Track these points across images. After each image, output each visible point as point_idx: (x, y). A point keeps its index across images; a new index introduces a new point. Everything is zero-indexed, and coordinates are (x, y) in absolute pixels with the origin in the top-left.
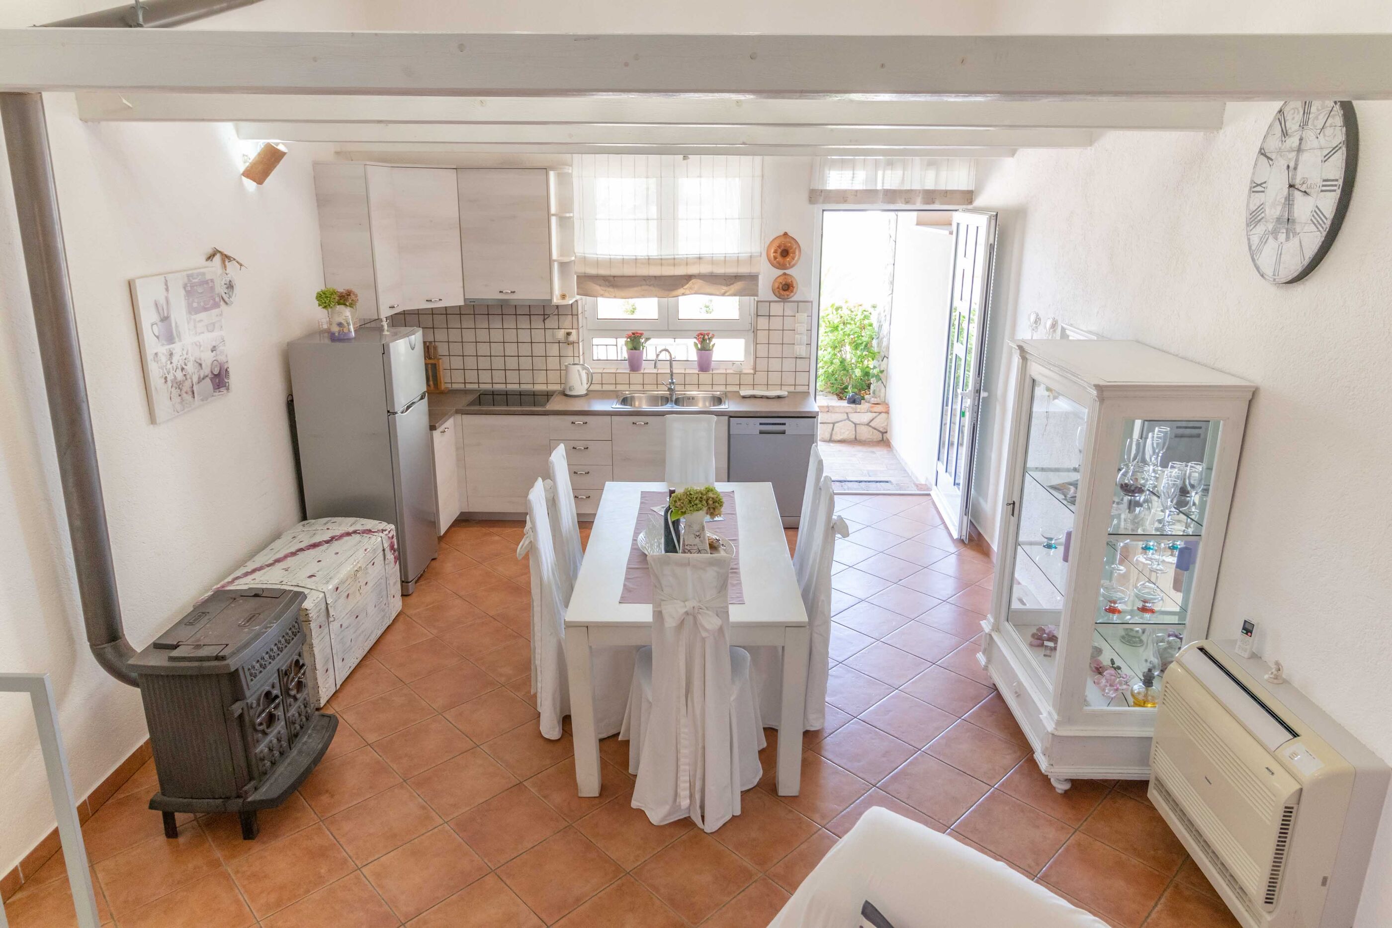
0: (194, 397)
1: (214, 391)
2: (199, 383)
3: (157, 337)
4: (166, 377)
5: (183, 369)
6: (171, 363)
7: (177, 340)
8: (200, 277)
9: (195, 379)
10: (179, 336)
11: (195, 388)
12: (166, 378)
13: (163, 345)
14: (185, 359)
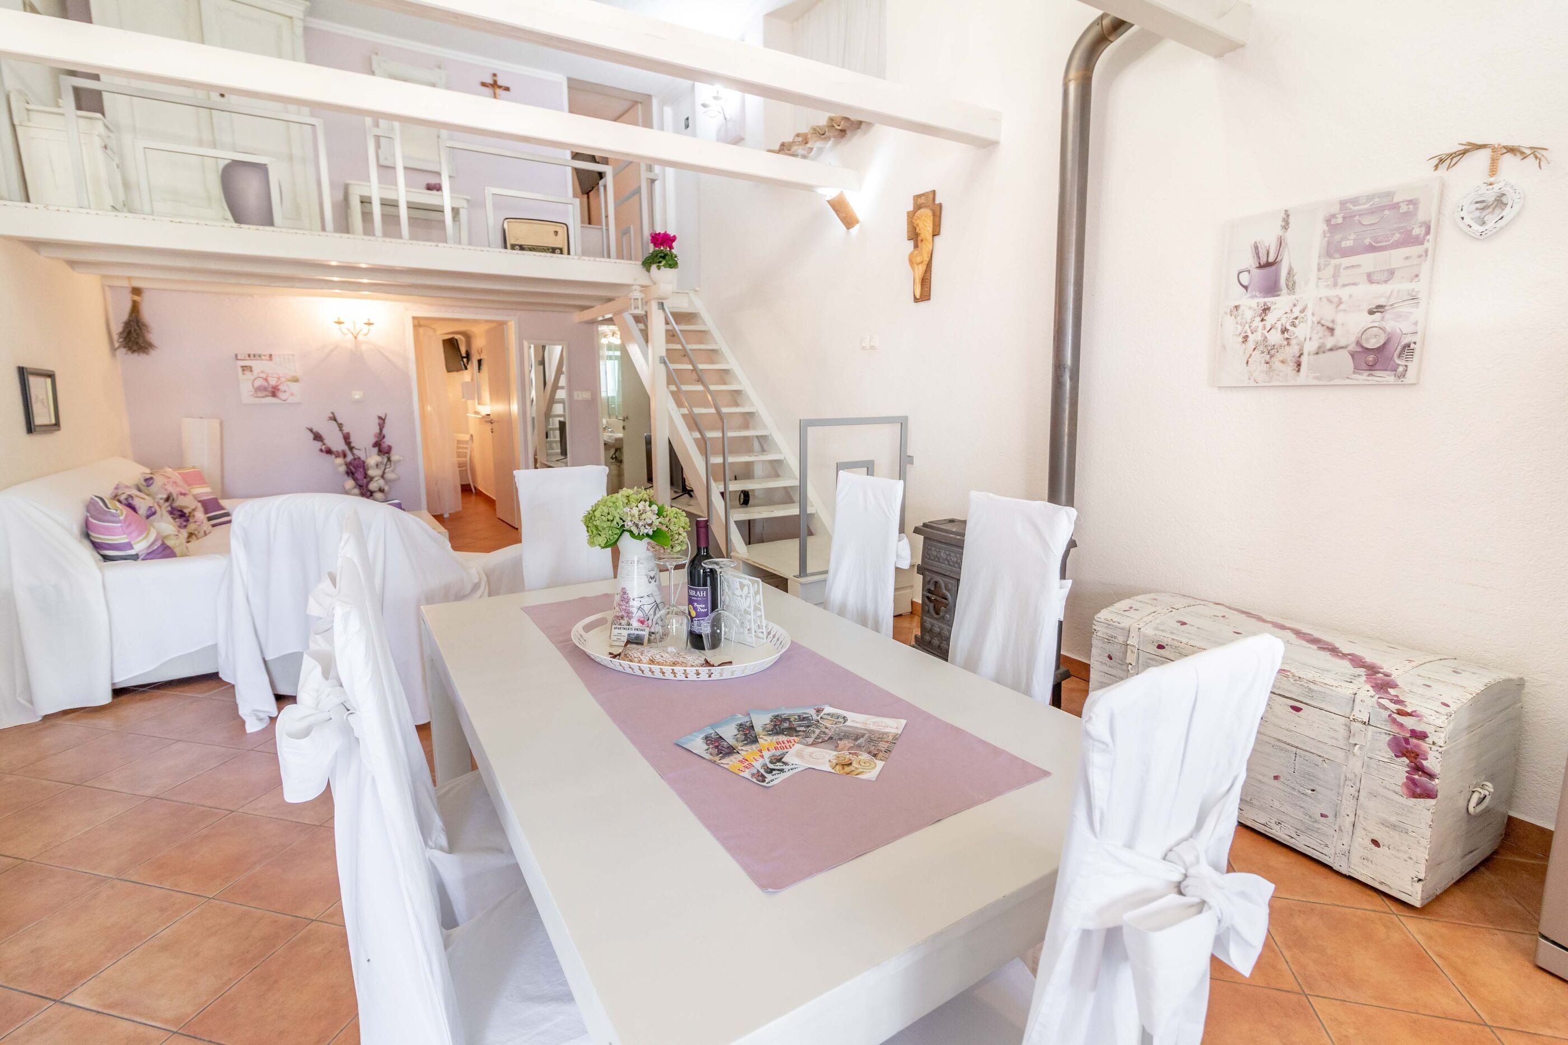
0: (1299, 371)
1: (1354, 373)
2: (1317, 353)
3: (1246, 288)
4: (1247, 336)
5: (1284, 331)
6: (1262, 320)
7: (1285, 290)
8: (1377, 200)
9: (1310, 347)
10: (1292, 287)
11: (1304, 360)
12: (1246, 338)
13: (1253, 297)
14: (1296, 318)
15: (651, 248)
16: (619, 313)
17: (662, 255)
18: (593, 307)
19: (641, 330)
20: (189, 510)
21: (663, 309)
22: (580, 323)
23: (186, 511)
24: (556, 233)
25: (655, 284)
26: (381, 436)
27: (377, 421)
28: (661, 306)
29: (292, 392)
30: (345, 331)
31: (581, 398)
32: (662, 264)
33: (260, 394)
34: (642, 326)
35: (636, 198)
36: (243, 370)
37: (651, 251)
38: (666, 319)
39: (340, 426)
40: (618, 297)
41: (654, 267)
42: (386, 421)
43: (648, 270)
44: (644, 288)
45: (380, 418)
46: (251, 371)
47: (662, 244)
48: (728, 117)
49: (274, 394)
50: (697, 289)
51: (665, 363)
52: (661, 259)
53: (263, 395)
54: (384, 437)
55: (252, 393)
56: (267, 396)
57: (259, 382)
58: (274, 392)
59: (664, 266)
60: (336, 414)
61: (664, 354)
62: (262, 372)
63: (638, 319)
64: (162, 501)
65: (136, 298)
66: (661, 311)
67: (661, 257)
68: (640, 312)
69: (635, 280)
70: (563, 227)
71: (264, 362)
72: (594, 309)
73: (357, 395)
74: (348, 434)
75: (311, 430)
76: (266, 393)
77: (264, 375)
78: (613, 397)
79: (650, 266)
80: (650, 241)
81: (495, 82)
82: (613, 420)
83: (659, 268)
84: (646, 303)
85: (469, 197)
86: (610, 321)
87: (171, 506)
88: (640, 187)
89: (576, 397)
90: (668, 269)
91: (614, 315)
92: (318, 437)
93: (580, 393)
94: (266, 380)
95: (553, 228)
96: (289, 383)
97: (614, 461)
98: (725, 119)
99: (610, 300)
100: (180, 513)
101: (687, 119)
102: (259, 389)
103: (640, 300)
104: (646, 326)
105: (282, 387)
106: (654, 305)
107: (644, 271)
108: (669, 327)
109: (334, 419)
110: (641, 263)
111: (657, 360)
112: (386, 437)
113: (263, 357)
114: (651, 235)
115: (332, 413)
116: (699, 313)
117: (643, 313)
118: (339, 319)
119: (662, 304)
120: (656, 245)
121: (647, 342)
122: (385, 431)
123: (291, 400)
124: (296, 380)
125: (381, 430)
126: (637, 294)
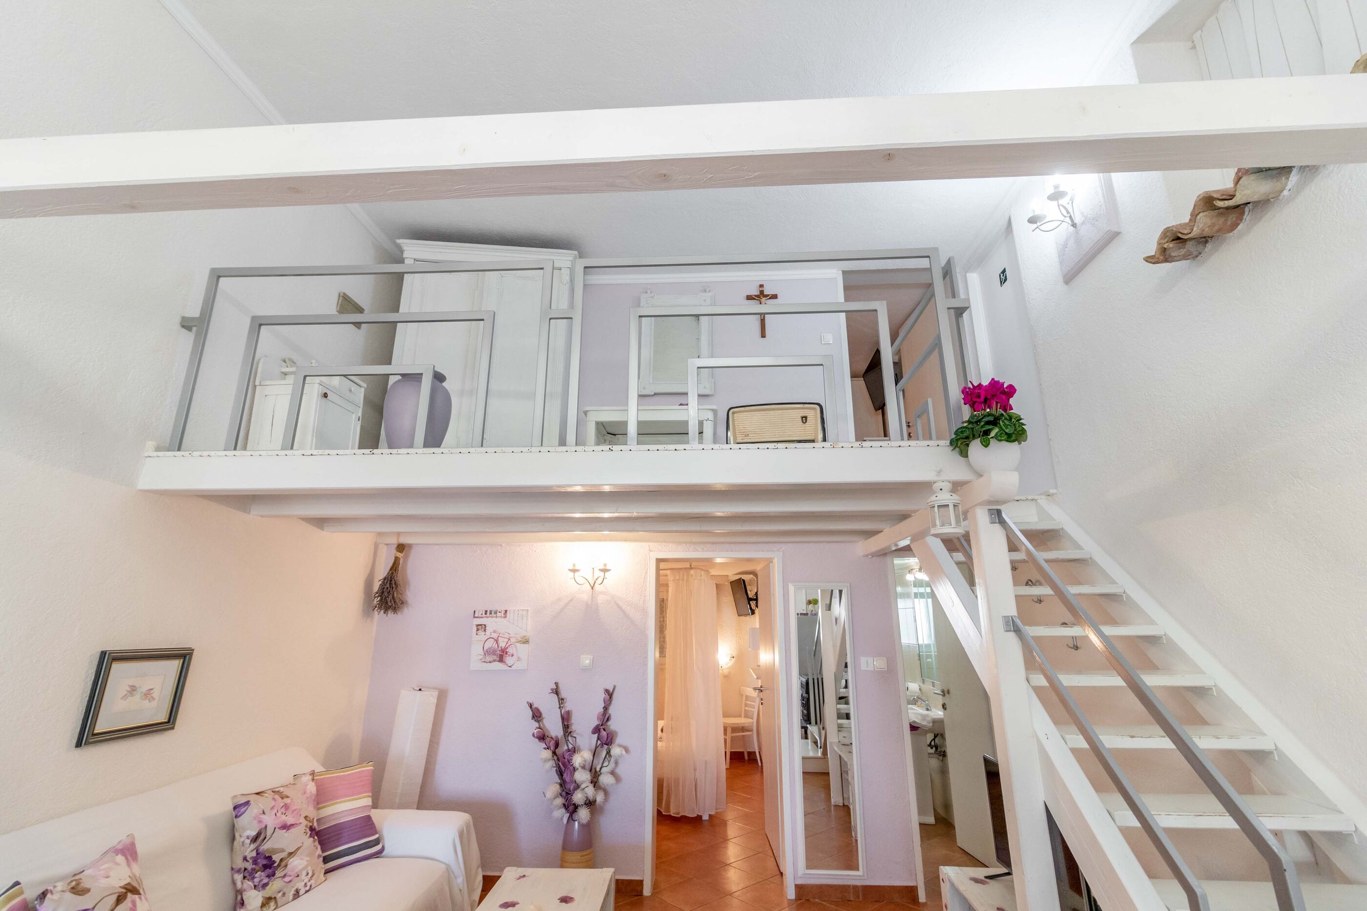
15: (966, 412)
16: (918, 537)
17: (991, 418)
18: (881, 531)
19: (958, 564)
20: (283, 855)
21: (1002, 522)
22: (867, 556)
23: (276, 858)
24: (804, 419)
25: (980, 475)
26: (605, 717)
27: (602, 695)
28: (997, 516)
29: (520, 654)
30: (580, 580)
31: (871, 668)
32: (993, 434)
33: (488, 659)
34: (960, 557)
35: (935, 356)
36: (478, 630)
37: (966, 418)
38: (1008, 538)
39: (561, 701)
40: (915, 511)
41: (975, 446)
42: (615, 696)
43: (964, 454)
44: (957, 486)
45: (607, 691)
46: (485, 630)
47: (987, 402)
48: (1078, 220)
49: (501, 659)
50: (1052, 491)
51: (1017, 631)
52: (988, 427)
53: (491, 659)
54: (608, 719)
55: (481, 657)
56: (494, 661)
57: (490, 644)
58: (501, 656)
59: (996, 437)
60: (560, 686)
61: (1012, 611)
62: (494, 632)
63: (951, 544)
64: (248, 841)
65: (399, 555)
66: (997, 526)
67: (988, 423)
68: (952, 529)
69: (939, 472)
70: (814, 409)
71: (499, 619)
72: (882, 533)
73: (586, 660)
74: (568, 713)
75: (531, 706)
76: (495, 657)
77: (495, 636)
78: (928, 646)
79: (968, 445)
80: (962, 402)
81: (762, 292)
82: (927, 687)
83: (986, 445)
84: (965, 515)
85: (714, 407)
86: (906, 551)
87: (257, 849)
88: (939, 337)
89: (863, 667)
90: (1004, 443)
91: (912, 541)
92: (537, 715)
93: (870, 660)
94: (497, 641)
95: (798, 413)
96: (518, 645)
97: (933, 751)
98: (1074, 225)
99: (904, 516)
100: (265, 862)
101: (1004, 271)
102: (488, 652)
103: (951, 507)
104: (969, 557)
105: (510, 650)
106: (982, 516)
107: (955, 455)
108: (1020, 556)
109: (556, 692)
110: (948, 442)
111: (1000, 624)
112: (612, 717)
113: (499, 614)
114: (964, 391)
115: (557, 684)
116: (1062, 529)
117: (960, 531)
118: (574, 565)
119: (999, 512)
120: (973, 406)
121: (972, 583)
122: (611, 711)
123: (518, 666)
124: (526, 642)
125: (606, 709)
126: (945, 497)
